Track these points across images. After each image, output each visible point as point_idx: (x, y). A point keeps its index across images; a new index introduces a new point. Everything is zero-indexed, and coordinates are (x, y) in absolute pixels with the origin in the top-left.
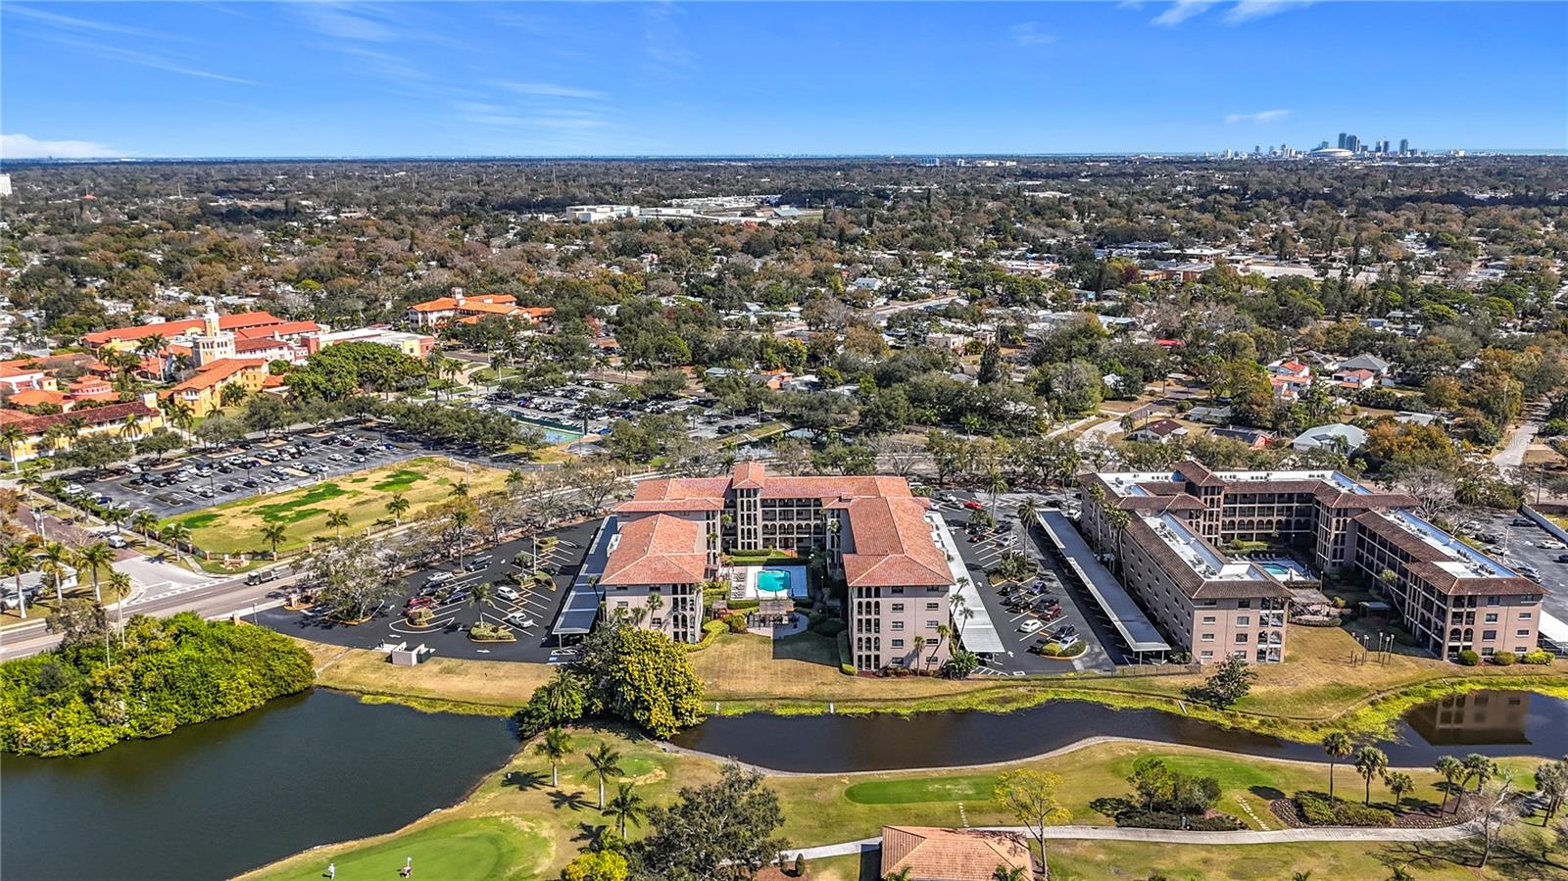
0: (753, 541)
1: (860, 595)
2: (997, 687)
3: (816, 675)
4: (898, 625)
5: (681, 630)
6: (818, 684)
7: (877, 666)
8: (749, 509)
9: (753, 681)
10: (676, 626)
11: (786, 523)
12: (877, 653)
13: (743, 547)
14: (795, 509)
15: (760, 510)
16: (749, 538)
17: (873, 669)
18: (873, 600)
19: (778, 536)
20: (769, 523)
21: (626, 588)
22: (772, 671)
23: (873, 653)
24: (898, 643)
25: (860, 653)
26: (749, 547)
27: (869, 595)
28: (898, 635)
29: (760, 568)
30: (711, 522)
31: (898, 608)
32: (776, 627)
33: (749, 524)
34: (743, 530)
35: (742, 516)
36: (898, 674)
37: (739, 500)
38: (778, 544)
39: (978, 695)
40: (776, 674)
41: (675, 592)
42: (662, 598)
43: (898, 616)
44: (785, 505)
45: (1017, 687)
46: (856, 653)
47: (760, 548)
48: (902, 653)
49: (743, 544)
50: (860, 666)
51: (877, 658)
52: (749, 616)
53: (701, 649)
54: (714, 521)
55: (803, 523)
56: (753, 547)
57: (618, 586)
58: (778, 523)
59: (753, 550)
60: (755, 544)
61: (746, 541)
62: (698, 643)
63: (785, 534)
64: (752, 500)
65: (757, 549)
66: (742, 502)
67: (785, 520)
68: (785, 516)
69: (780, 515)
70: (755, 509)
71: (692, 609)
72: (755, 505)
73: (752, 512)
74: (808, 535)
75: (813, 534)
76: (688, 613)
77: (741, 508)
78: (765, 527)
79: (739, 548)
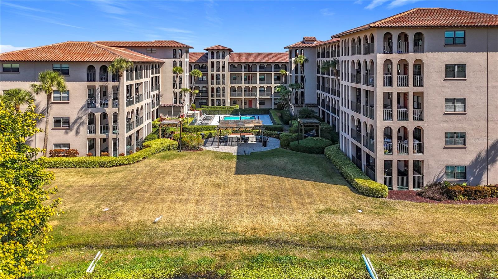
0: (222, 98)
5: (98, 136)
7: (418, 183)
8: (218, 70)
10: (92, 131)
11: (251, 86)
12: (418, 157)
13: (213, 104)
14: (258, 73)
15: (228, 73)
16: (219, 96)
17: (411, 188)
18: (411, 57)
19: (243, 97)
20: (236, 86)
21: (16, 70)
23: (412, 157)
26: (219, 104)
28: (456, 124)
30: (178, 60)
32: (240, 146)
33: (218, 83)
34: (213, 88)
35: (213, 75)
37: (210, 61)
38: (243, 104)
41: (91, 77)
43: (456, 89)
44: (250, 69)
46: (380, 156)
47: (228, 104)
48: (464, 157)
49: (213, 101)
51: (418, 167)
52: (208, 138)
53: (123, 164)
54: (181, 59)
55: (265, 86)
56: (222, 104)
57: (5, 66)
58: (243, 86)
59: (222, 106)
60: (224, 102)
61: (215, 98)
62: (122, 155)
63: (249, 96)
64: (221, 61)
65: (225, 106)
66: (213, 63)
67: (249, 83)
68: (250, 79)
69: (245, 79)
70: (224, 70)
71: (116, 105)
72: (224, 67)
73: (221, 73)
74: (269, 97)
75: (273, 96)
76: (110, 110)
77: (212, 69)
78: (233, 90)
79: (210, 105)
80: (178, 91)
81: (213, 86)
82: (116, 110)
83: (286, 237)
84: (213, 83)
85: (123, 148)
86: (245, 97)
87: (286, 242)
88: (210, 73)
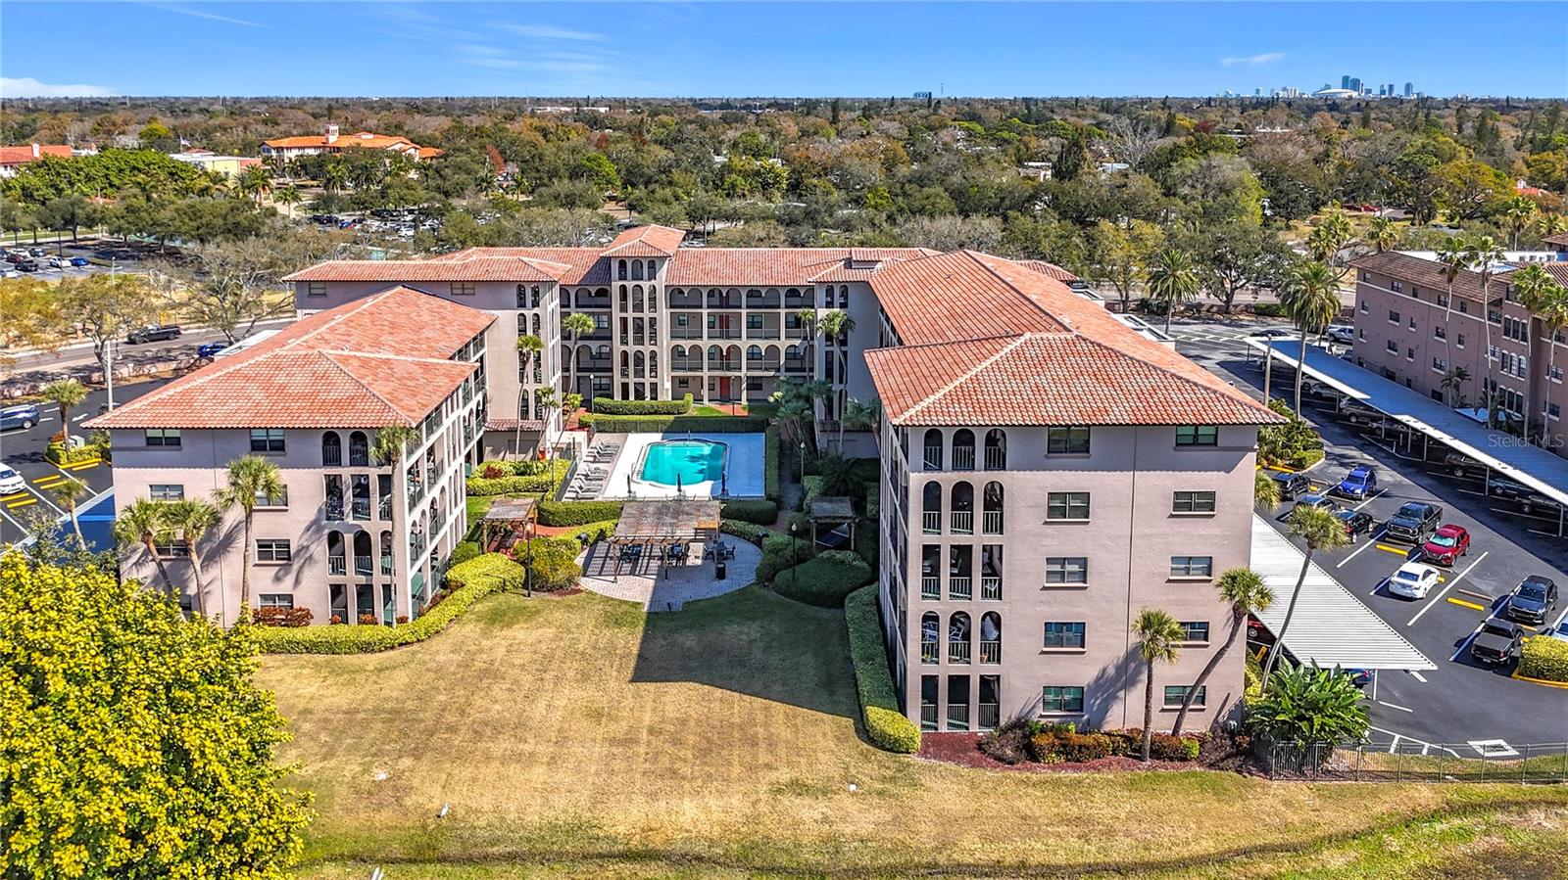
0: (648, 379)
1: (933, 461)
2: (1453, 810)
3: (771, 746)
4: (1070, 571)
5: (352, 578)
6: (777, 790)
7: (991, 718)
8: (639, 308)
9: (539, 773)
10: (338, 566)
11: (724, 344)
12: (990, 669)
13: (625, 396)
14: (744, 312)
15: (664, 314)
16: (640, 373)
17: (974, 727)
18: (979, 478)
19: (706, 374)
20: (686, 344)
21: (174, 442)
22: (620, 729)
23: (976, 669)
24: (1065, 635)
25: (930, 669)
26: (640, 395)
27: (963, 462)
28: (1065, 608)
29: (657, 437)
30: (529, 313)
31: (1068, 508)
32: (663, 575)
33: (639, 341)
34: (625, 354)
35: (624, 321)
36: (1073, 753)
37: (616, 285)
38: (705, 392)
39: (1394, 844)
40: (629, 741)
41: (331, 458)
42: (283, 476)
43: (1068, 540)
44: (723, 303)
45: (1522, 806)
46: (915, 666)
47: (666, 395)
48: (1080, 671)
49: (625, 386)
50: (930, 715)
51: (989, 686)
52: (596, 542)
53: (407, 643)
54: (536, 310)
55: (763, 345)
56: (648, 394)
57: (150, 434)
58: (705, 344)
59: (648, 399)
60: (654, 388)
61: (632, 380)
62: (402, 620)
63: (721, 369)
64: (646, 285)
65: (656, 399)
66: (623, 288)
67: (721, 337)
68: (723, 326)
69: (711, 326)
70: (653, 306)
71: (387, 514)
72: (653, 299)
73: (646, 315)
74: (772, 373)
75: (783, 369)
76: (374, 526)
77: (621, 305)
78: (677, 353)
79: (618, 397)
80: (531, 387)
81: (624, 348)
82: (387, 525)
83: (700, 848)
84: (624, 342)
85: (404, 605)
86: (709, 374)
87: (699, 858)
88: (617, 315)
